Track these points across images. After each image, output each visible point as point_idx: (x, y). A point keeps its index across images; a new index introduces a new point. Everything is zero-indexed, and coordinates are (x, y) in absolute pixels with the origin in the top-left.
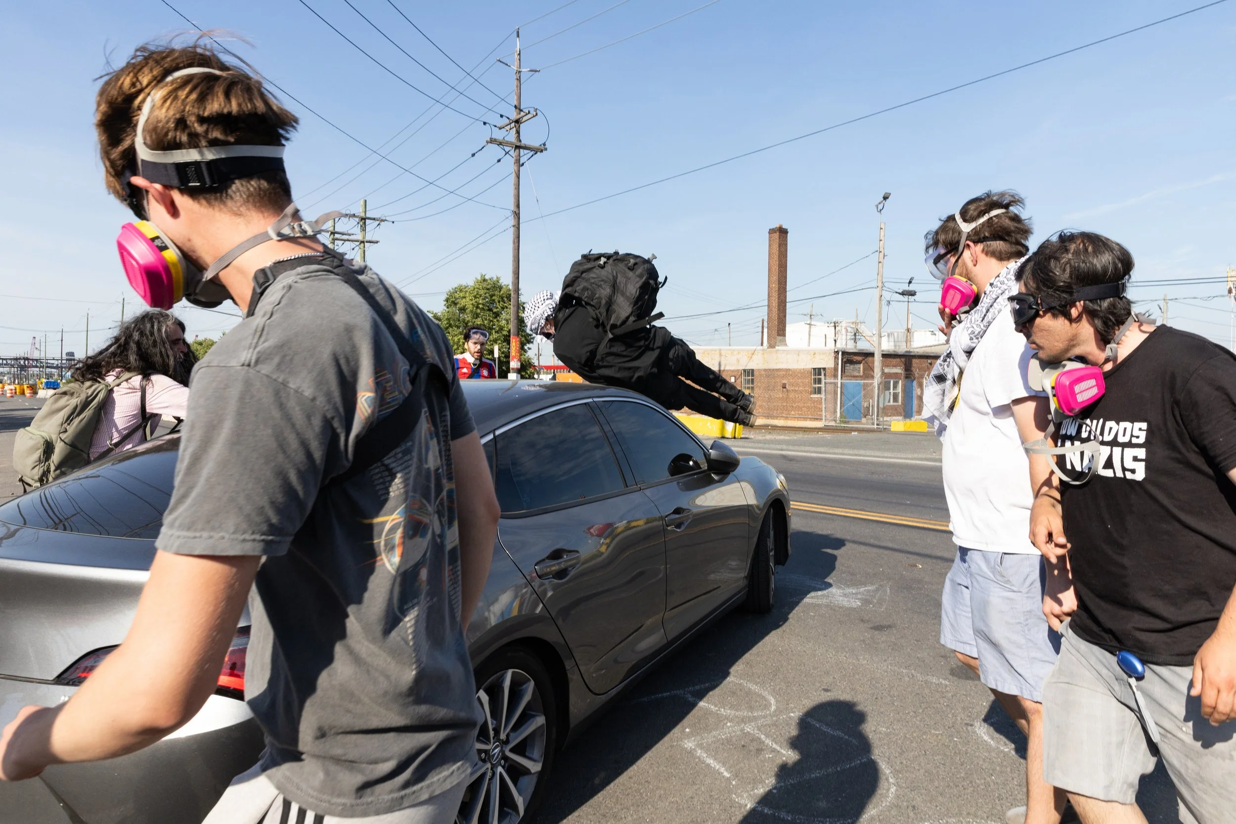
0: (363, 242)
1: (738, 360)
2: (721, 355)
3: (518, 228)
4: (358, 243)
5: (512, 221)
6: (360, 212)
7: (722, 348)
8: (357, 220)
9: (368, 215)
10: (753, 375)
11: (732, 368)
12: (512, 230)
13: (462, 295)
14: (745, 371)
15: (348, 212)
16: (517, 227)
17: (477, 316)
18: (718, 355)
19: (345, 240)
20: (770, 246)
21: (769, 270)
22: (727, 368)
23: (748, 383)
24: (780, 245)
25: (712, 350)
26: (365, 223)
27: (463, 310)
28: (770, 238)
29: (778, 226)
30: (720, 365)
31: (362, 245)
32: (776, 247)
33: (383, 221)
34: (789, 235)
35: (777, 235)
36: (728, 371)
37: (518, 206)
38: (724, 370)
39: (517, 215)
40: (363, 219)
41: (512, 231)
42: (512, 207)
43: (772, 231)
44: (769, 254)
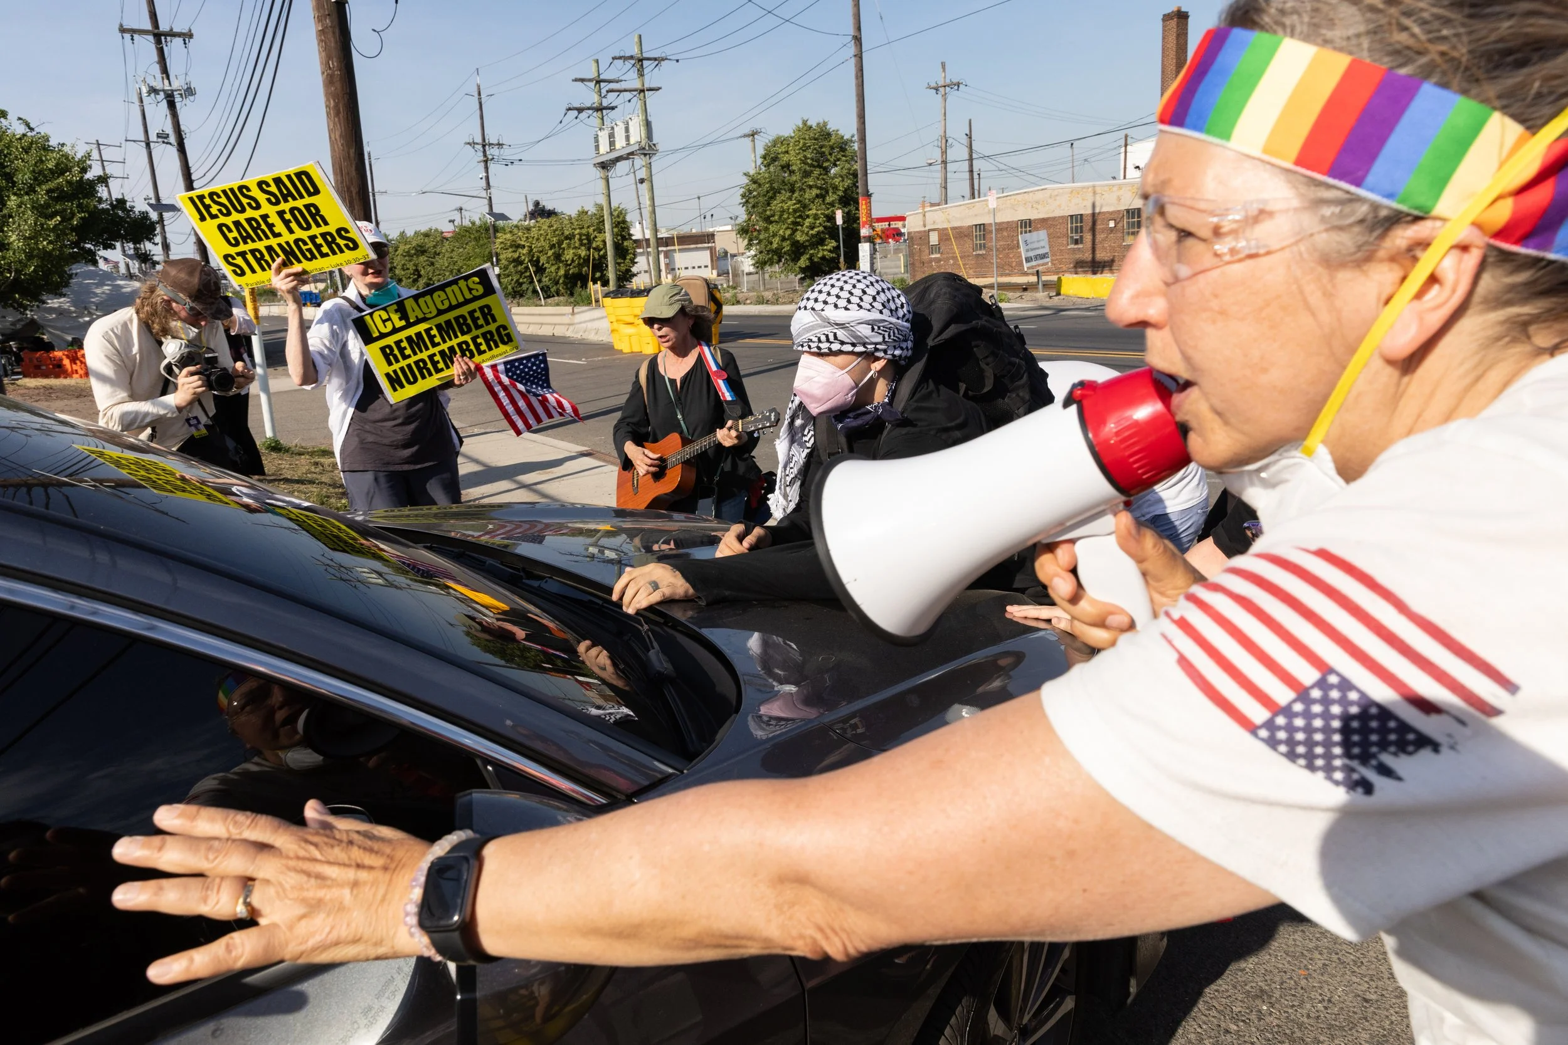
0: (642, 91)
1: (1119, 199)
2: (1095, 193)
3: (861, 58)
4: (635, 93)
5: (852, 50)
6: (635, 51)
7: (1097, 183)
8: (633, 62)
9: (645, 55)
10: (1139, 216)
11: (1111, 209)
12: (853, 61)
13: (783, 149)
14: (1128, 211)
15: (622, 54)
16: (859, 57)
17: (807, 174)
18: (1091, 194)
19: (620, 91)
20: (1164, 38)
21: (1163, 72)
22: (1104, 209)
23: (1133, 227)
24: (1178, 36)
25: (1083, 188)
26: (642, 65)
27: (786, 167)
28: (1164, 26)
29: (1175, 9)
30: (1094, 206)
31: (642, 94)
32: (1172, 39)
33: (663, 59)
34: (1190, 20)
35: (1173, 23)
36: (1104, 213)
37: (859, 29)
38: (1099, 213)
39: (858, 40)
40: (641, 60)
41: (852, 64)
42: (851, 31)
43: (1167, 18)
44: (1163, 49)
